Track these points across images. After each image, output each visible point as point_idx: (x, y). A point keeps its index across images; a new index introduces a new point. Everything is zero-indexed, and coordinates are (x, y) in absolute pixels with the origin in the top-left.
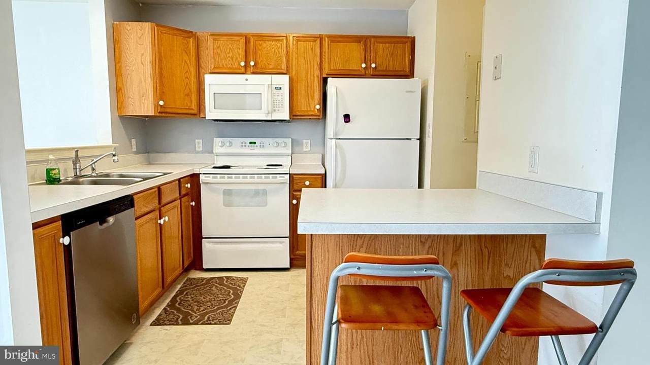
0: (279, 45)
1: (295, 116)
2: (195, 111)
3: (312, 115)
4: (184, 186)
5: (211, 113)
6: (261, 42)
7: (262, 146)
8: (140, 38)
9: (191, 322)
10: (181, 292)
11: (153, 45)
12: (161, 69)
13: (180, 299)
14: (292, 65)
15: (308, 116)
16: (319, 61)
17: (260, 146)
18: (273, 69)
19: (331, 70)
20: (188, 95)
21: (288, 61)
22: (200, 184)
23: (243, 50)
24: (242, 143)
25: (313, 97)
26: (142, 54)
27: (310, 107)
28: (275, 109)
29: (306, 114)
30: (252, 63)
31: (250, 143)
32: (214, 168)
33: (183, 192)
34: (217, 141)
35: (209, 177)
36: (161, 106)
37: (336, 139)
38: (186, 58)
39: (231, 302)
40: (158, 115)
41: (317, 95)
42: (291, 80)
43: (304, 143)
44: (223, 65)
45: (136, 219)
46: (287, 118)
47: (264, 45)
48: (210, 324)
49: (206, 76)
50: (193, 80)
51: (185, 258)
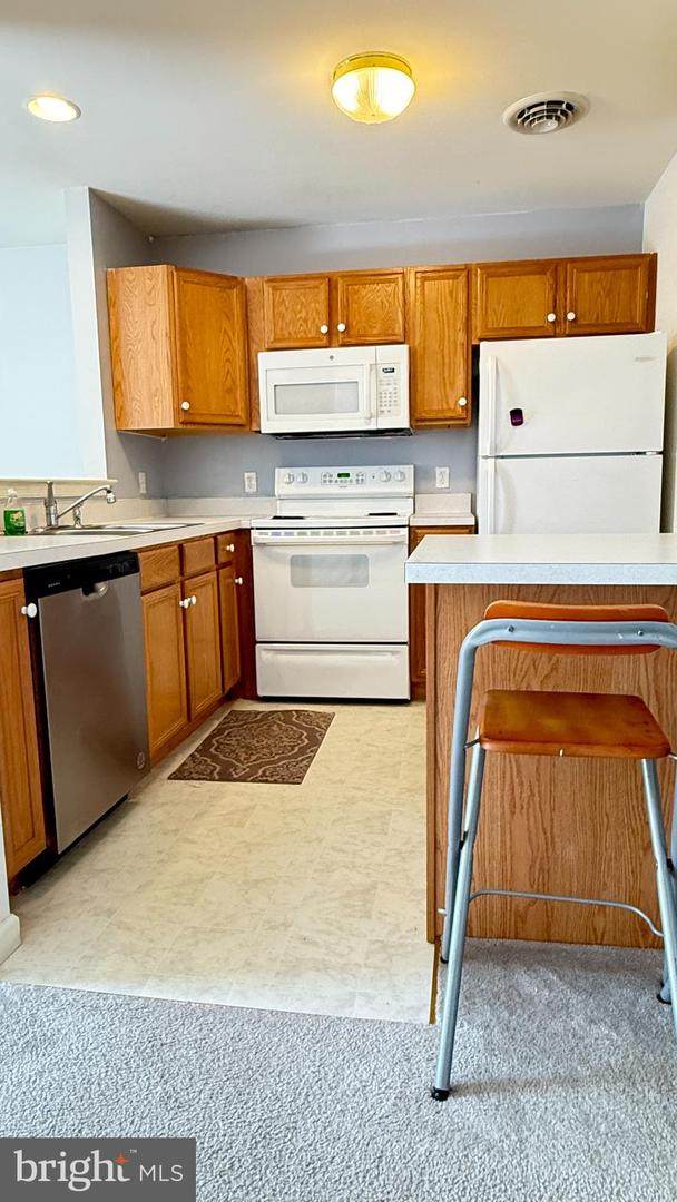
0: (389, 289)
1: (420, 422)
2: (242, 420)
3: (451, 419)
4: (224, 549)
5: (270, 423)
6: (356, 287)
7: (360, 481)
8: (150, 293)
9: (235, 776)
10: (219, 731)
11: (171, 302)
12: (184, 346)
13: (217, 741)
14: (414, 325)
15: (446, 420)
16: (465, 315)
17: (358, 480)
18: (379, 335)
19: (488, 330)
20: (229, 391)
21: (405, 319)
22: (251, 547)
23: (326, 303)
24: (325, 476)
25: (452, 385)
26: (154, 322)
27: (447, 403)
28: (383, 408)
29: (440, 416)
30: (341, 327)
31: (340, 476)
32: (275, 518)
33: (222, 559)
34: (282, 474)
35: (267, 534)
36: (185, 411)
37: (497, 457)
38: (226, 325)
39: (303, 751)
40: (180, 427)
41: (461, 381)
42: (412, 355)
43: (438, 472)
44: (290, 334)
45: (143, 594)
46: (406, 425)
47: (363, 292)
48: (267, 781)
49: (260, 355)
50: (239, 363)
51: (227, 675)
